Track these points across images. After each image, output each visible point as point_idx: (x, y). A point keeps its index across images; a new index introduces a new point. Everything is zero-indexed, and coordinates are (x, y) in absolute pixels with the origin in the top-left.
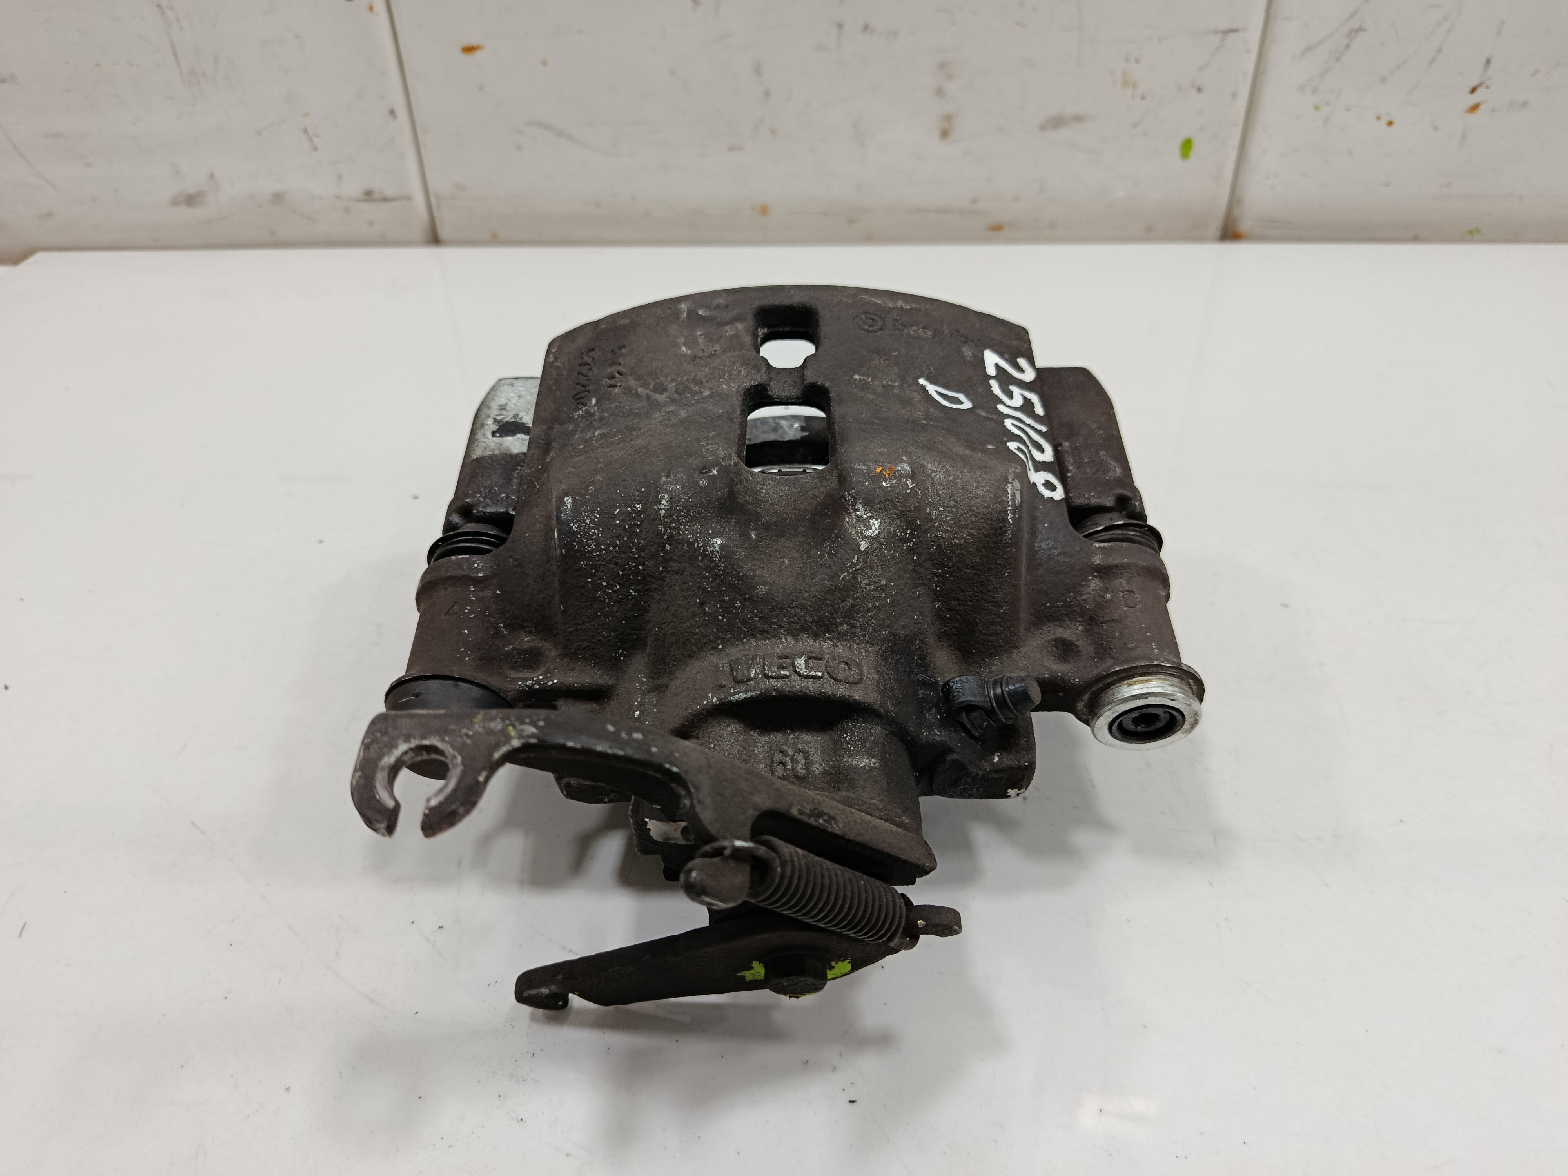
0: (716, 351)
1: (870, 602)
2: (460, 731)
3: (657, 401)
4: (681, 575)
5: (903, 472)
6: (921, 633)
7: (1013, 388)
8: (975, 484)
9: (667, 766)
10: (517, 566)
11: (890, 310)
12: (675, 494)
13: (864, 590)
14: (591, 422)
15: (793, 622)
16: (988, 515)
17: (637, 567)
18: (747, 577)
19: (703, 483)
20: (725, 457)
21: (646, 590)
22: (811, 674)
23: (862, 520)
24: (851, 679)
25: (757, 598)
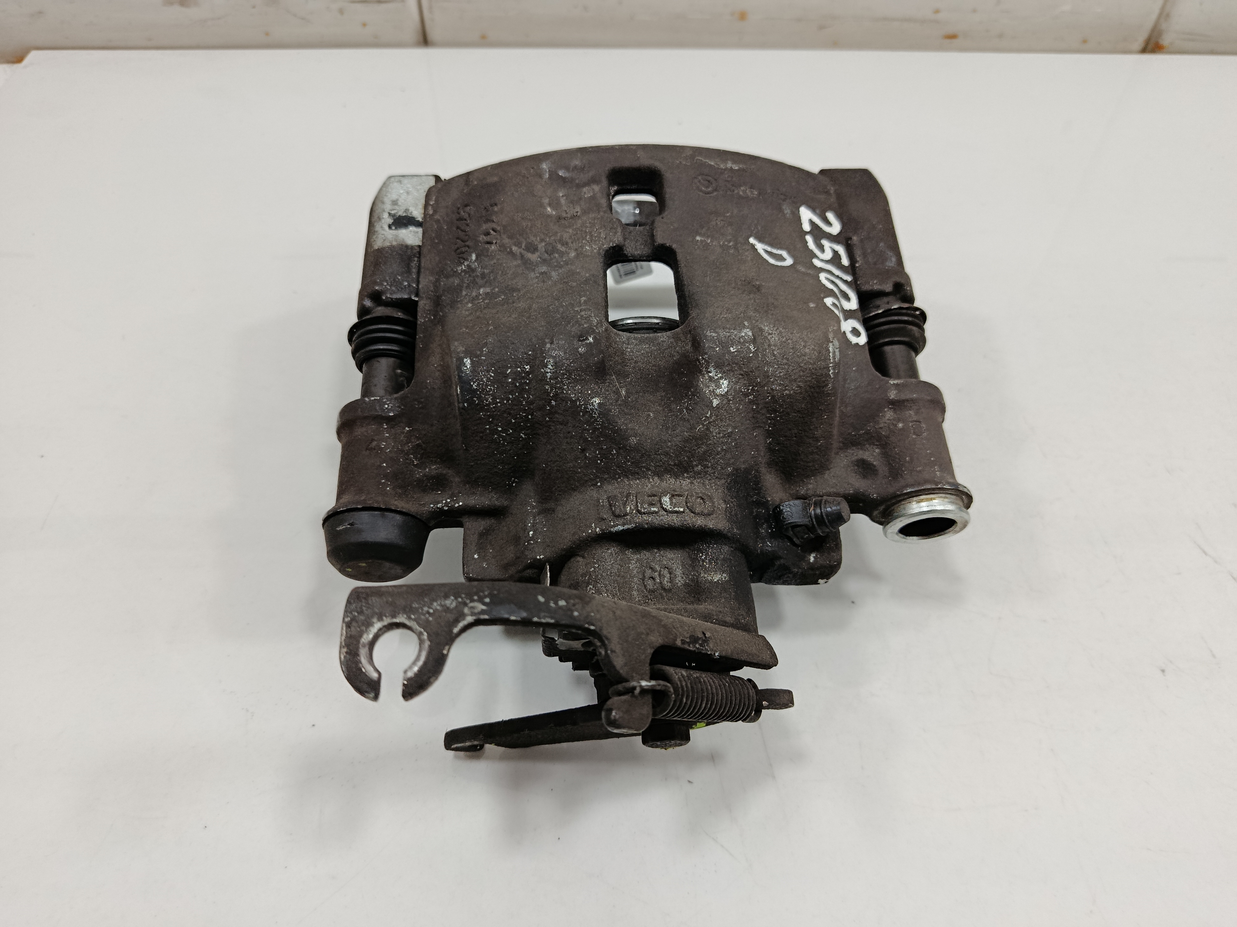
0: (577, 212)
1: (719, 447)
2: (422, 610)
3: (530, 260)
4: (565, 425)
5: (746, 338)
6: (756, 465)
7: (825, 242)
8: (803, 344)
9: (587, 626)
10: (422, 408)
11: (723, 171)
12: (559, 359)
13: (715, 437)
14: (474, 277)
15: (658, 466)
16: (813, 371)
17: (526, 417)
18: (621, 430)
19: (581, 350)
20: (597, 324)
21: (534, 434)
22: (675, 510)
23: (714, 381)
24: (706, 511)
25: (629, 447)
